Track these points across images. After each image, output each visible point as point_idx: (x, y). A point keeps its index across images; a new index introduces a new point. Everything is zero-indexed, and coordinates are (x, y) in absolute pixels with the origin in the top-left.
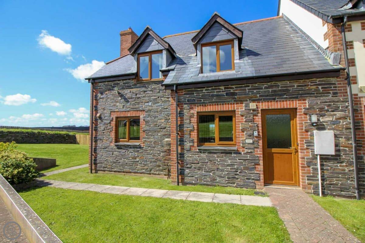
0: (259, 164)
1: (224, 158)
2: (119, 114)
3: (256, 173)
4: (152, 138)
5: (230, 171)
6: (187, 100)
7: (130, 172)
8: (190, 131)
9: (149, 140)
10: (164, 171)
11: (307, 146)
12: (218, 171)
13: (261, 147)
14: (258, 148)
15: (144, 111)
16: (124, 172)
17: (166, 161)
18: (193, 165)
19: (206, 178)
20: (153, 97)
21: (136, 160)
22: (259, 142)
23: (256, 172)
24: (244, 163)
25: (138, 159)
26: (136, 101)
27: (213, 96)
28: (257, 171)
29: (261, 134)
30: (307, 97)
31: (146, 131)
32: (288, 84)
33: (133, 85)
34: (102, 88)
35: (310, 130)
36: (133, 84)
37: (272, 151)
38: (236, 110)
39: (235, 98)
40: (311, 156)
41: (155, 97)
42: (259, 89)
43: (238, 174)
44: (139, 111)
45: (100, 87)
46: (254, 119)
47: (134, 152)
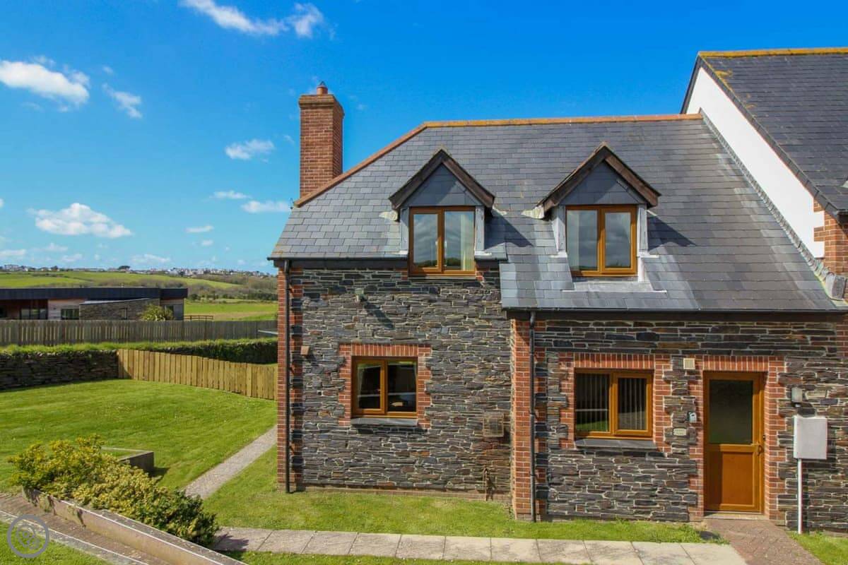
0: (696, 476)
1: (631, 463)
2: (363, 351)
3: (691, 493)
4: (450, 408)
5: (640, 490)
6: (552, 343)
7: (394, 488)
8: (560, 409)
9: (441, 414)
10: (478, 483)
11: (782, 442)
12: (617, 490)
13: (701, 443)
14: (695, 445)
15: (428, 346)
16: (376, 487)
17: (484, 462)
18: (565, 477)
19: (593, 504)
20: (452, 316)
21: (408, 460)
22: (697, 435)
23: (690, 491)
24: (668, 474)
25: (412, 457)
26: (407, 322)
27: (609, 337)
28: (693, 488)
29: (701, 418)
30: (786, 353)
31: (434, 392)
32: (754, 327)
33: (399, 283)
34: (313, 283)
35: (789, 414)
36: (400, 280)
37: (719, 449)
38: (656, 370)
39: (656, 347)
40: (787, 461)
41: (457, 317)
42: (702, 332)
43: (656, 496)
44: (416, 345)
45: (307, 280)
46: (689, 388)
47: (403, 441)
